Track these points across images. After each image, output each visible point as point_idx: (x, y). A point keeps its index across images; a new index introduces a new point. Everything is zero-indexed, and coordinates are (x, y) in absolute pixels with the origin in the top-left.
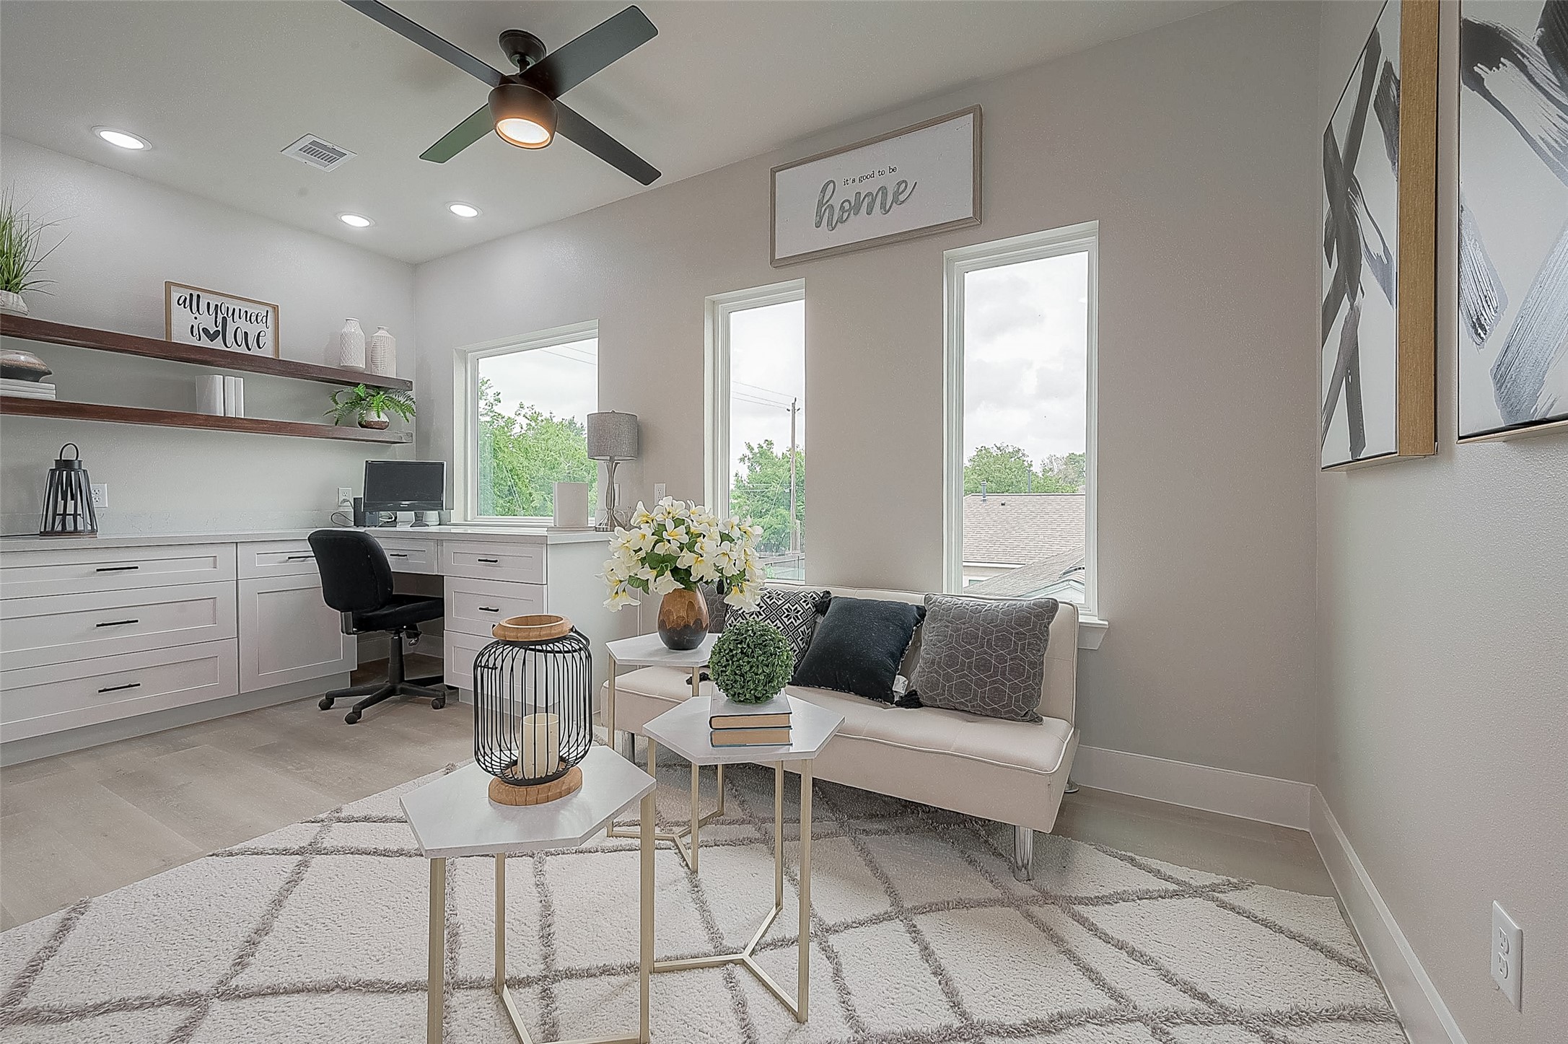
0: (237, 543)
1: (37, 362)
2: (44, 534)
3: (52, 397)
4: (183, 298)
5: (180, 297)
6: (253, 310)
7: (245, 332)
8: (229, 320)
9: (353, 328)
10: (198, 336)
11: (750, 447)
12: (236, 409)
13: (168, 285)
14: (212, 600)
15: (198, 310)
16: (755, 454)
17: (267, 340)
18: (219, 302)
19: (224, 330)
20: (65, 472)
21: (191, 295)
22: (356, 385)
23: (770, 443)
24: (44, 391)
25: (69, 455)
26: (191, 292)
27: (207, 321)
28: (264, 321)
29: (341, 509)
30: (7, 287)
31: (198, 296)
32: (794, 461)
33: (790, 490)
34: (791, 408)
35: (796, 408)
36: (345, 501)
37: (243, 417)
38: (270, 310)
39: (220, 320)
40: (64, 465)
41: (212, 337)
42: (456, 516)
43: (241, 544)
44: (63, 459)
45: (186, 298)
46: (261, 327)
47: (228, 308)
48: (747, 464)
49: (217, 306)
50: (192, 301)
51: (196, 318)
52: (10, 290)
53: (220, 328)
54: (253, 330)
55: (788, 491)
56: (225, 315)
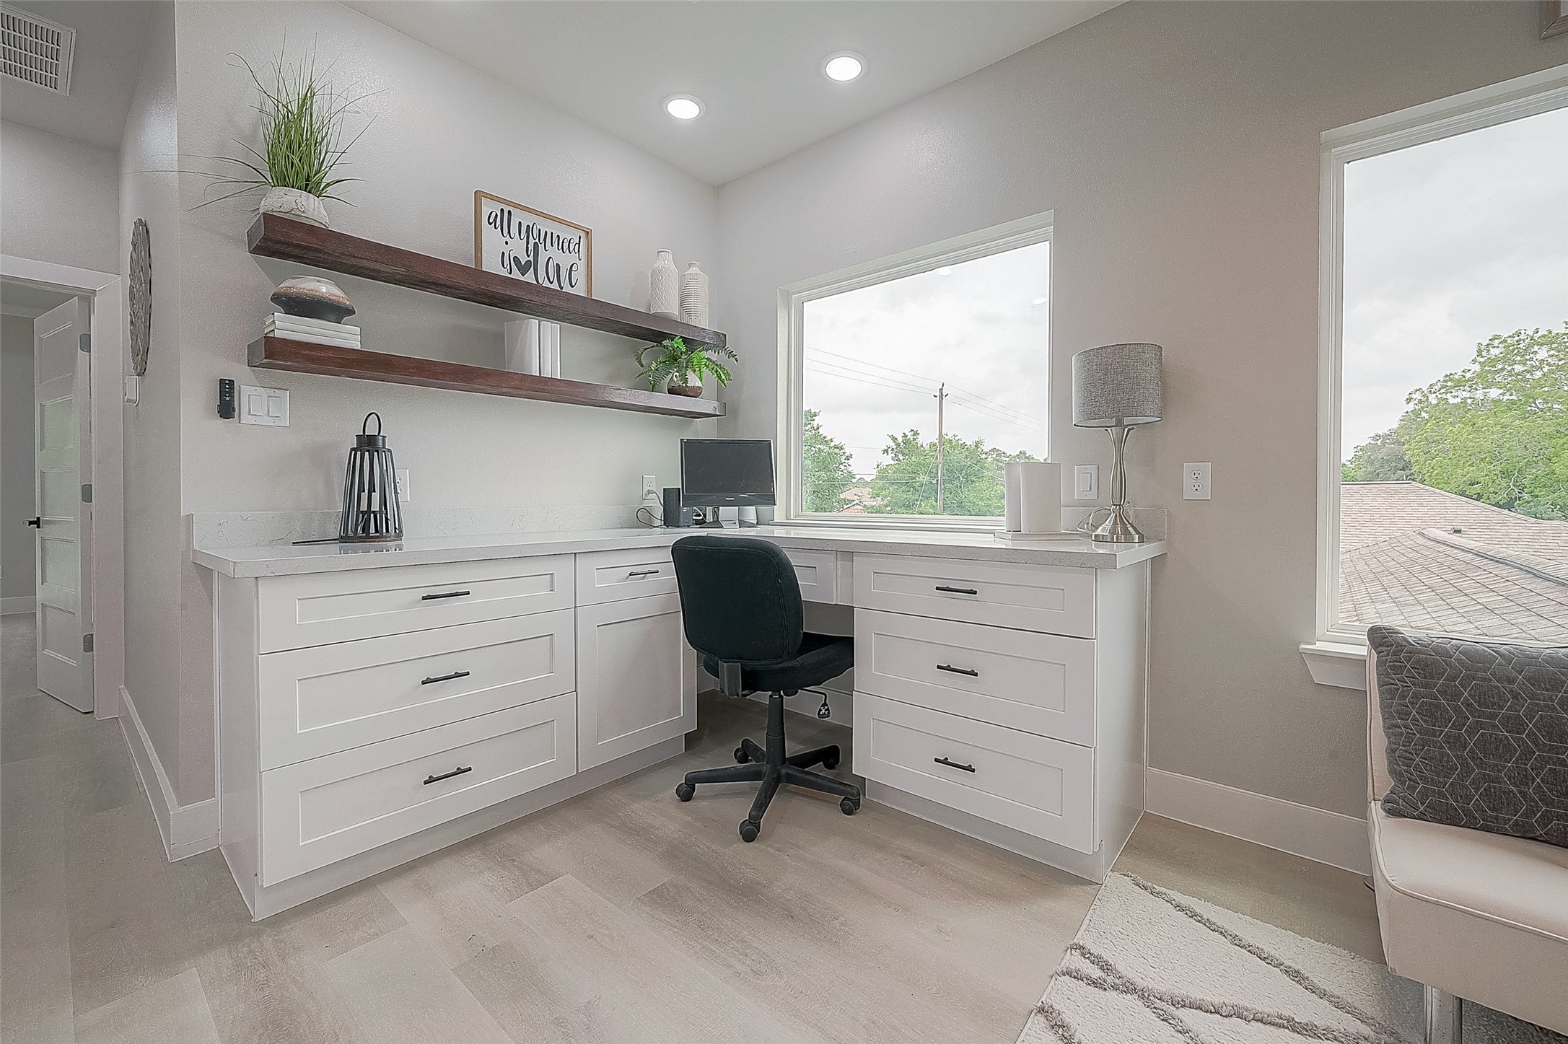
0: (575, 554)
1: (341, 295)
2: (344, 539)
3: (356, 345)
4: (494, 214)
5: (492, 212)
6: (566, 234)
7: (557, 264)
8: (541, 247)
9: (667, 262)
10: (508, 267)
11: (894, 439)
12: (552, 369)
13: (479, 195)
14: (548, 637)
15: (509, 232)
16: (898, 445)
17: (579, 276)
18: (531, 222)
19: (536, 262)
20: (367, 453)
21: (502, 210)
22: (672, 337)
23: (916, 433)
24: (346, 336)
25: (372, 430)
26: (503, 206)
27: (518, 248)
28: (577, 251)
29: (646, 504)
30: (307, 185)
31: (509, 212)
32: (942, 450)
33: (937, 481)
34: (938, 394)
35: (944, 394)
36: (649, 492)
37: (559, 378)
38: (583, 235)
39: (531, 247)
40: (368, 444)
41: (523, 269)
42: (779, 512)
43: (582, 555)
44: (366, 434)
45: (497, 215)
46: (573, 258)
47: (540, 230)
48: (891, 455)
49: (528, 226)
50: (502, 221)
51: (507, 243)
52: (310, 192)
53: (531, 258)
54: (565, 260)
55: (934, 482)
56: (537, 241)
